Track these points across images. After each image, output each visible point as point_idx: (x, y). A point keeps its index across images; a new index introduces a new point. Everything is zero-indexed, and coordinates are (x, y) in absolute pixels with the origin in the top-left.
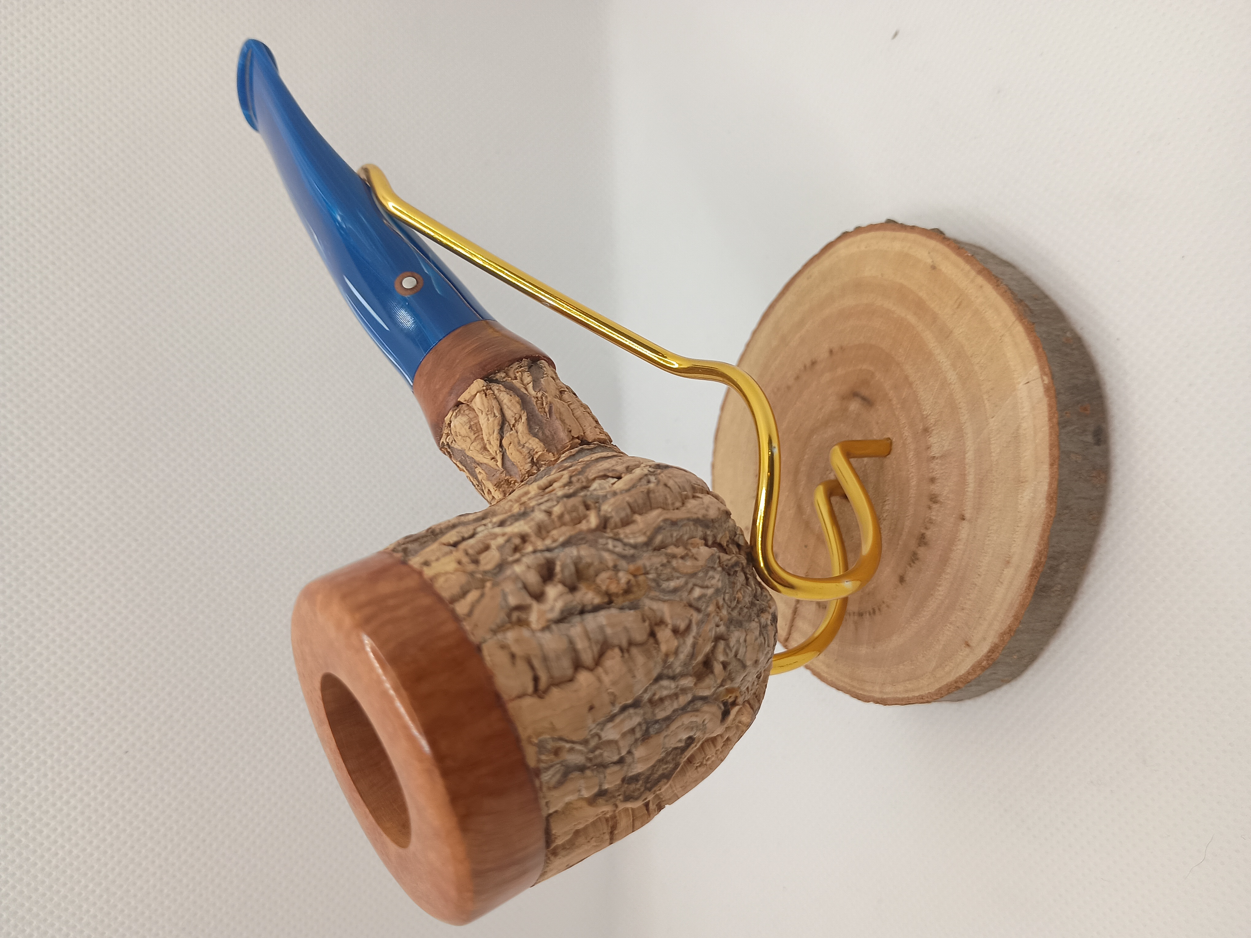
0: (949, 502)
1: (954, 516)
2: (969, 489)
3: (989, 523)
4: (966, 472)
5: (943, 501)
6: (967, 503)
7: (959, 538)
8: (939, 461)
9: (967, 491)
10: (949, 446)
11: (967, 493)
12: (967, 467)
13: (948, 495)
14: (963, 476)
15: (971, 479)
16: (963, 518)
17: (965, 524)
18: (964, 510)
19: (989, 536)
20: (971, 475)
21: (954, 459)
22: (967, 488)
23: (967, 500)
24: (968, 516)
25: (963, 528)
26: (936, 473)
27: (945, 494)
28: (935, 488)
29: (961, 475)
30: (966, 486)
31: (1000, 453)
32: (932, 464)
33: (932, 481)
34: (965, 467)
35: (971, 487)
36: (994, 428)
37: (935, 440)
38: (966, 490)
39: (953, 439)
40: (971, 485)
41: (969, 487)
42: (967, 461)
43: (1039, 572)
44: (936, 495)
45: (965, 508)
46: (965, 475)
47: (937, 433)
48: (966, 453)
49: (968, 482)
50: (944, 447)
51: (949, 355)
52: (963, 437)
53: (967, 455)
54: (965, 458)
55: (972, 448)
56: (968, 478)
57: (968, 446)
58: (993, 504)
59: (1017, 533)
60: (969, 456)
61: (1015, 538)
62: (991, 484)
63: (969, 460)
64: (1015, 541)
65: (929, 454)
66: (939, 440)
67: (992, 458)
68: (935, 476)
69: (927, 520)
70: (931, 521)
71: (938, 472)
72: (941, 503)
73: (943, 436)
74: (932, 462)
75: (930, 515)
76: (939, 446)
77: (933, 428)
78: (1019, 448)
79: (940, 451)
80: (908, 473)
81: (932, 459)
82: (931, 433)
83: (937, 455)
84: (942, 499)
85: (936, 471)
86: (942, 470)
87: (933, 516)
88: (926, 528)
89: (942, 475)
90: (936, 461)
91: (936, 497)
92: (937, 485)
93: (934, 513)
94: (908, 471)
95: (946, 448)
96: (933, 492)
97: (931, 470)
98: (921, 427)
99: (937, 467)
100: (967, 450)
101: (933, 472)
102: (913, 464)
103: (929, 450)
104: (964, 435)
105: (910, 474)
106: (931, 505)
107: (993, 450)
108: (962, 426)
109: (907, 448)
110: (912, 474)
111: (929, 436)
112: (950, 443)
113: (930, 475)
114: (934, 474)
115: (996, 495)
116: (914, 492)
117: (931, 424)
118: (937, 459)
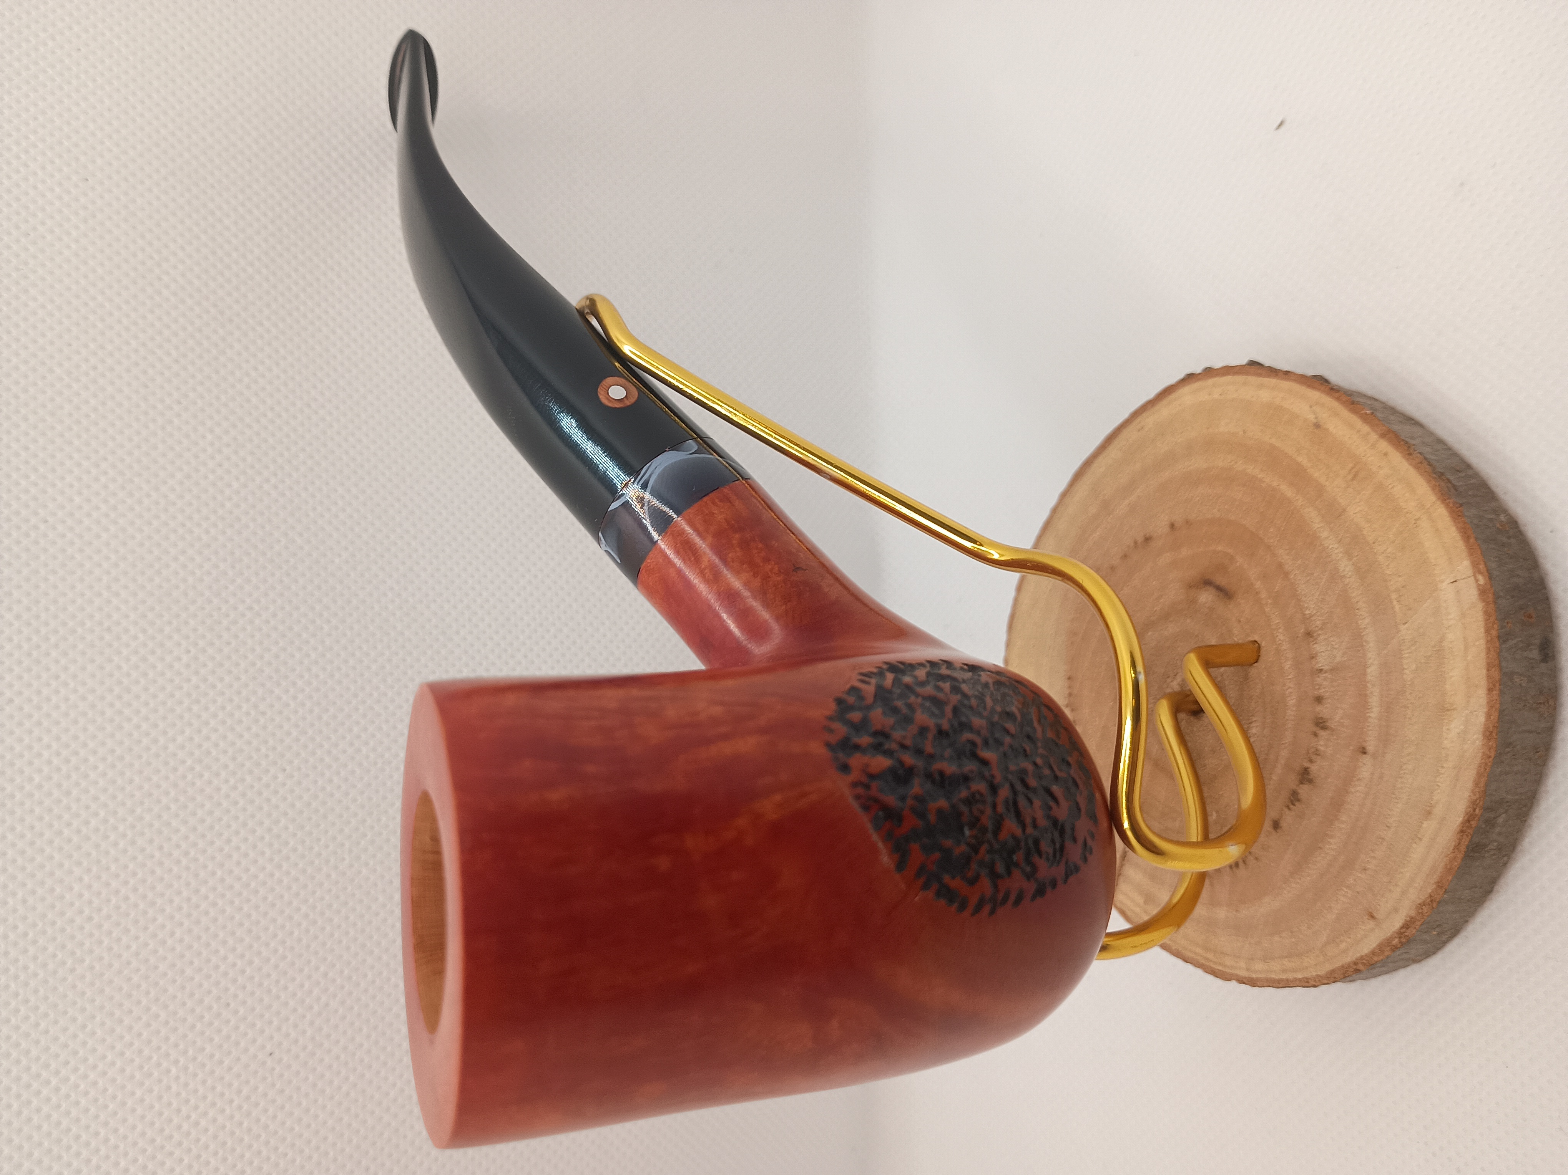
0: (1343, 730)
1: (1351, 748)
2: (1373, 715)
3: (1402, 760)
4: (1368, 692)
5: (1334, 728)
6: (1370, 733)
7: (1358, 777)
8: (1327, 675)
9: (1370, 717)
10: (1343, 657)
11: (1369, 719)
12: (1369, 685)
13: (1341, 722)
14: (1363, 697)
15: (1374, 701)
16: (1364, 751)
17: (1367, 759)
18: (1366, 742)
19: (1401, 778)
20: (1374, 695)
21: (1350, 674)
22: (1368, 713)
23: (1370, 729)
24: (1370, 749)
25: (1364, 763)
26: (1324, 690)
27: (1337, 719)
28: (1323, 710)
29: (1360, 694)
30: (1368, 711)
31: (1417, 670)
32: (1319, 679)
33: (1318, 700)
34: (1365, 685)
35: (1374, 712)
36: (1406, 638)
37: (1322, 647)
38: (1368, 715)
39: (1347, 648)
40: (1376, 710)
41: (1372, 712)
42: (1369, 678)
43: (1472, 827)
44: (1324, 719)
45: (1367, 739)
46: (1366, 695)
47: (1325, 639)
48: (1367, 667)
49: (1371, 705)
50: (1335, 657)
51: (1341, 539)
52: (1363, 646)
53: (1369, 670)
54: (1365, 674)
55: (1376, 662)
56: (1370, 700)
57: (1370, 659)
58: (1406, 736)
59: (1441, 776)
60: (1372, 671)
61: (1438, 782)
62: (1404, 709)
63: (1372, 676)
64: (1439, 786)
65: (1315, 665)
66: (1329, 649)
67: (1405, 676)
68: (1322, 694)
69: (1312, 750)
70: (1318, 753)
71: (1327, 689)
72: (1332, 730)
73: (1333, 643)
74: (1319, 677)
75: (1316, 745)
76: (1329, 657)
77: (1320, 633)
78: (1443, 666)
79: (1330, 663)
80: (1284, 689)
81: (1319, 672)
82: (1316, 639)
83: (1325, 668)
84: (1333, 725)
85: (1324, 688)
86: (1333, 687)
87: (1321, 746)
88: (1310, 761)
89: (1333, 694)
90: (1325, 675)
91: (1325, 722)
92: (1326, 706)
93: (1321, 743)
94: (1284, 685)
95: (1338, 660)
96: (1321, 715)
97: (1317, 687)
98: (1303, 630)
99: (1325, 683)
100: (1368, 664)
101: (1319, 689)
102: (1290, 676)
103: (1314, 659)
104: (1364, 644)
105: (1287, 689)
106: (1317, 732)
107: (1405, 667)
108: (1362, 632)
109: (1282, 655)
110: (1289, 690)
111: (1314, 642)
112: (1344, 654)
113: (1316, 692)
114: (1321, 691)
115: (1411, 724)
116: (1293, 713)
117: (1317, 627)
118: (1325, 672)
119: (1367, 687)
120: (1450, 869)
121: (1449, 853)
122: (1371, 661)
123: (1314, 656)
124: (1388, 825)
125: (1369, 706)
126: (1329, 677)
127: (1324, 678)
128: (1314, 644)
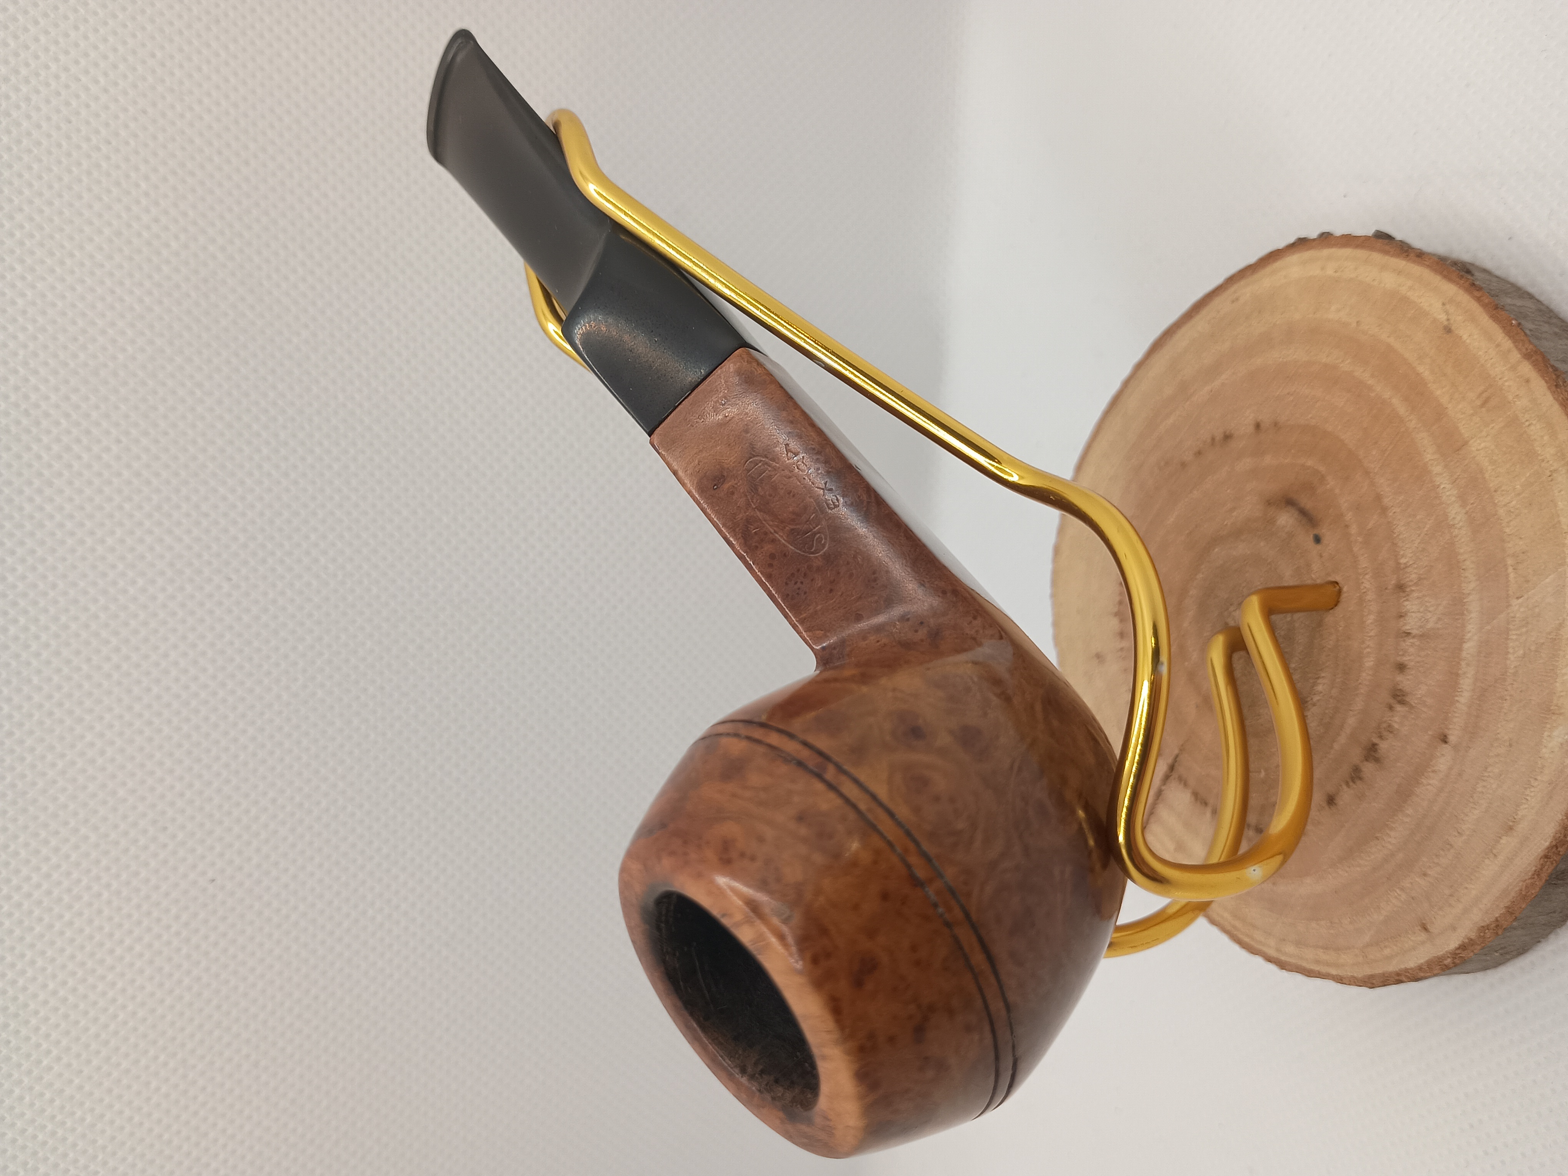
0: (1425, 709)
1: (1430, 733)
2: (1462, 700)
3: (1488, 760)
4: (1461, 672)
5: (1414, 705)
6: (1455, 720)
7: (1434, 769)
8: (1416, 641)
9: (1458, 701)
11: (1457, 704)
12: (1463, 663)
13: (1423, 698)
14: (1453, 676)
15: (1466, 683)
16: (1444, 740)
17: (1447, 749)
18: (1448, 729)
19: (1484, 780)
20: (1467, 677)
21: (1443, 646)
22: (1457, 696)
23: (1457, 715)
24: (1453, 738)
25: (1443, 754)
26: (1408, 658)
27: (1418, 696)
28: (1404, 682)
29: (1451, 674)
30: (1457, 693)
32: (1404, 643)
35: (1464, 697)
36: (1517, 615)
38: (1456, 698)
39: (1443, 614)
40: (1466, 694)
41: (1461, 696)
42: (1464, 654)
44: (1404, 692)
45: (1451, 727)
46: (1457, 675)
47: (1418, 598)
48: (1464, 642)
49: (1462, 688)
50: (1427, 621)
51: (1456, 478)
52: (1463, 614)
53: (1466, 646)
54: (1460, 649)
55: (1475, 638)
56: (1461, 682)
57: (1469, 632)
58: (1498, 733)
59: (1532, 789)
60: (1470, 647)
61: (1527, 795)
62: (1500, 700)
63: (1468, 654)
65: (1402, 627)
66: (1422, 610)
67: (1508, 662)
68: (1406, 663)
69: (1385, 725)
70: (1390, 729)
71: (1412, 657)
72: (1412, 707)
73: (1427, 604)
74: (1404, 641)
75: (1390, 720)
76: (1420, 620)
77: (1413, 588)
78: (1557, 659)
79: (1421, 627)
80: (1363, 646)
81: (1406, 636)
82: (1408, 595)
83: (1414, 632)
84: (1413, 701)
85: (1409, 656)
86: (1420, 656)
87: (1396, 722)
88: (1381, 737)
89: (1418, 665)
90: (1411, 641)
91: (1404, 696)
92: (1408, 677)
93: (1396, 719)
94: (1363, 642)
95: (1430, 625)
96: (1400, 687)
97: (1400, 653)
98: (1393, 582)
99: (1411, 650)
100: (1466, 637)
101: (1403, 655)
102: (1372, 634)
103: (1402, 619)
104: (1465, 612)
105: (1365, 648)
106: (1393, 706)
107: (1511, 650)
108: (1464, 598)
109: (1365, 606)
110: (1368, 650)
111: (1405, 599)
112: (1439, 619)
113: (1399, 659)
114: (1405, 659)
115: (1507, 720)
116: (1369, 678)
117: (1411, 581)
118: (1414, 637)
119: (1461, 665)
120: (1525, 895)
121: (1527, 877)
122: (1469, 635)
123: (1403, 615)
125: (1459, 688)
126: (1417, 643)
127: (1410, 644)
128: (1404, 601)
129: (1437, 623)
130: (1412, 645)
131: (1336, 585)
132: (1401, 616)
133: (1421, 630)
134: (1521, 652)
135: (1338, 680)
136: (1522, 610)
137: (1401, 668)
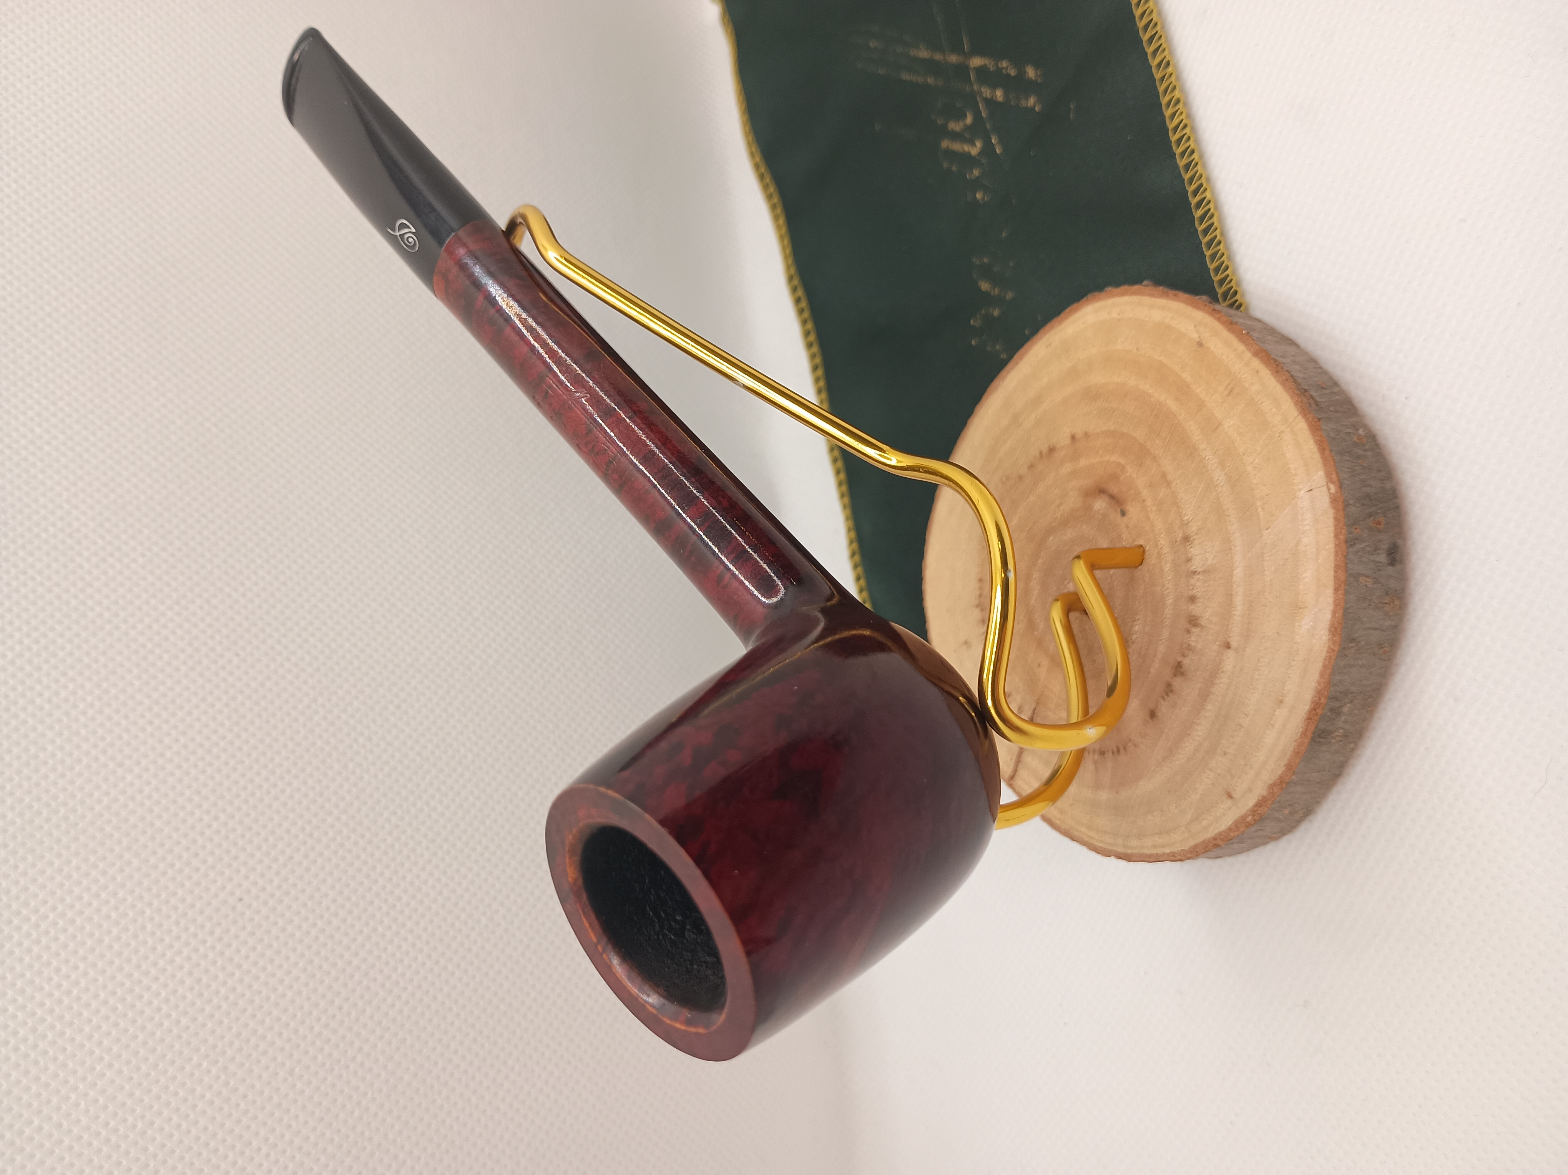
0: (1212, 626)
1: (1217, 643)
2: (1237, 613)
3: (1259, 654)
4: (1233, 592)
5: (1204, 625)
6: (1234, 629)
7: (1223, 670)
8: (1200, 576)
9: (1234, 614)
11: (1234, 617)
12: (1235, 586)
13: (1210, 618)
14: (1229, 596)
15: (1239, 601)
16: (1228, 646)
17: (1230, 653)
18: (1230, 637)
19: (1259, 670)
20: (1239, 595)
21: (1220, 576)
22: (1233, 611)
23: (1234, 625)
24: (1234, 644)
25: (1228, 658)
26: (1197, 590)
27: (1207, 617)
28: (1196, 609)
29: (1227, 595)
30: (1233, 609)
31: (1276, 572)
32: (1192, 582)
33: (1191, 601)
34: (1232, 586)
35: (1238, 611)
36: (1267, 542)
37: (1196, 551)
39: (1217, 552)
40: (1239, 608)
41: (1236, 610)
42: (1235, 579)
43: (1317, 715)
44: (1196, 617)
45: (1232, 635)
46: (1232, 595)
47: (1199, 544)
48: (1234, 570)
49: (1236, 604)
50: (1207, 560)
51: (1216, 451)
52: (1231, 549)
53: (1235, 572)
54: (1232, 576)
55: (1241, 564)
56: (1235, 599)
57: (1237, 561)
58: (1264, 632)
59: (1292, 668)
60: (1238, 573)
61: (1289, 674)
62: (1263, 608)
63: (1238, 577)
64: (1290, 677)
65: (1190, 568)
66: (1202, 552)
67: (1265, 577)
68: (1195, 594)
69: (1185, 646)
70: (1189, 648)
71: (1199, 589)
72: (1202, 627)
73: (1206, 547)
74: (1193, 578)
75: (1189, 640)
76: (1202, 559)
77: (1195, 537)
78: (1298, 568)
79: (1203, 565)
80: (1164, 589)
81: (1193, 574)
82: (1192, 543)
83: (1199, 570)
84: (1203, 622)
85: (1197, 588)
86: (1205, 587)
87: (1193, 641)
88: (1183, 655)
89: (1204, 594)
90: (1198, 576)
91: (1196, 620)
92: (1198, 605)
93: (1193, 639)
94: (1164, 586)
95: (1210, 562)
96: (1193, 614)
97: (1191, 588)
98: (1181, 535)
99: (1198, 584)
100: (1235, 565)
101: (1193, 589)
102: (1169, 578)
103: (1189, 562)
104: (1232, 547)
105: (1166, 590)
106: (1190, 629)
107: (1266, 569)
108: (1231, 537)
109: (1163, 558)
110: (1168, 591)
111: (1190, 546)
112: (1215, 556)
113: (1190, 592)
114: (1194, 591)
115: (1269, 621)
116: (1170, 612)
117: (1193, 532)
118: (1199, 574)
120: (1298, 752)
121: (1297, 738)
122: (1237, 563)
124: (1246, 713)
125: (1234, 604)
126: (1202, 578)
127: (1197, 579)
128: (1190, 548)
129: (1213, 560)
130: (1198, 580)
131: (1141, 548)
132: (1189, 560)
133: (1203, 567)
134: (1273, 568)
135: (1149, 619)
136: (1270, 537)
137: (1193, 599)
